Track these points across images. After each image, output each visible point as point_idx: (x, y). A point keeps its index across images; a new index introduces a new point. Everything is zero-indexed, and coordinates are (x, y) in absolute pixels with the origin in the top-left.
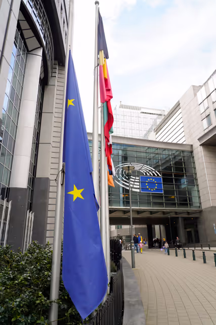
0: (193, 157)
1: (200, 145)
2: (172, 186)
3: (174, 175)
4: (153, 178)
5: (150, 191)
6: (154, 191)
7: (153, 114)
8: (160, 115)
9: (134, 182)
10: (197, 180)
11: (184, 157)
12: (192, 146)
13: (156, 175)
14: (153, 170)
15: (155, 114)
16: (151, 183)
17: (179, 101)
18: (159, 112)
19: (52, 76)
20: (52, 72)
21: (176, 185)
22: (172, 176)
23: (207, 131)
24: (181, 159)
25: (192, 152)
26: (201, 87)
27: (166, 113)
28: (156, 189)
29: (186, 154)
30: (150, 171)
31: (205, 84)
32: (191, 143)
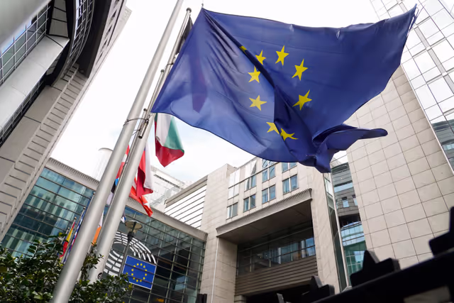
0: (204, 250)
1: (217, 237)
2: (166, 282)
3: (174, 267)
4: (144, 263)
5: (134, 281)
6: (139, 283)
7: (169, 182)
8: (177, 186)
9: (116, 261)
10: (200, 282)
11: (193, 246)
12: (207, 234)
13: (150, 260)
14: (147, 252)
15: (171, 183)
16: (139, 270)
17: (207, 176)
18: (176, 183)
19: (63, 79)
20: (65, 74)
21: (172, 282)
22: (171, 268)
23: (230, 221)
24: (189, 249)
25: (204, 243)
26: (236, 169)
27: (185, 187)
28: (143, 281)
29: (196, 243)
30: (144, 252)
31: (241, 167)
32: (206, 231)
